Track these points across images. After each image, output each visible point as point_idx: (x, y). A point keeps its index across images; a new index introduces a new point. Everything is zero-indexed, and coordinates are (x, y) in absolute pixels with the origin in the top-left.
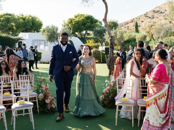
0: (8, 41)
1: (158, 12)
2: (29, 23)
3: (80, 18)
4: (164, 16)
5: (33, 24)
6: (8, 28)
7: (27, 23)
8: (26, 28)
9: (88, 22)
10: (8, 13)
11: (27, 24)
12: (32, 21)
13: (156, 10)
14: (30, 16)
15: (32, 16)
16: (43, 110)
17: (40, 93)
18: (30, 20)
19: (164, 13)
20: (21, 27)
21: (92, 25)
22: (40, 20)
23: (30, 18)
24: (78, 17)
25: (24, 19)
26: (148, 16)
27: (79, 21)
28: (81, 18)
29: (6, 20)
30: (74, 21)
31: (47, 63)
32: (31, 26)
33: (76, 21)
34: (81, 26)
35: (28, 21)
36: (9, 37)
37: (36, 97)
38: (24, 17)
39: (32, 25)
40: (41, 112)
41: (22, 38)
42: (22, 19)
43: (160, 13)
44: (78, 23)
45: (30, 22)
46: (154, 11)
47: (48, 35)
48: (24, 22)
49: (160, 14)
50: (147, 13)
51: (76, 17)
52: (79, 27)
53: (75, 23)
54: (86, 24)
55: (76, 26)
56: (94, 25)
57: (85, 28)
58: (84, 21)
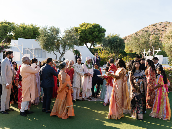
2: (30, 33)
5: (34, 34)
6: (6, 38)
7: (27, 32)
9: (95, 31)
10: (7, 22)
12: (33, 31)
14: (32, 26)
15: (34, 25)
18: (31, 29)
19: (152, 32)
21: (100, 35)
24: (84, 26)
25: (24, 28)
26: (138, 35)
27: (85, 30)
30: (80, 29)
33: (82, 30)
34: (88, 35)
35: (28, 30)
38: (25, 26)
42: (22, 28)
44: (84, 32)
48: (24, 31)
50: (137, 32)
51: (82, 26)
52: (85, 37)
53: (80, 32)
54: (93, 34)
55: (82, 35)
56: (102, 34)
57: (92, 38)
58: (91, 29)
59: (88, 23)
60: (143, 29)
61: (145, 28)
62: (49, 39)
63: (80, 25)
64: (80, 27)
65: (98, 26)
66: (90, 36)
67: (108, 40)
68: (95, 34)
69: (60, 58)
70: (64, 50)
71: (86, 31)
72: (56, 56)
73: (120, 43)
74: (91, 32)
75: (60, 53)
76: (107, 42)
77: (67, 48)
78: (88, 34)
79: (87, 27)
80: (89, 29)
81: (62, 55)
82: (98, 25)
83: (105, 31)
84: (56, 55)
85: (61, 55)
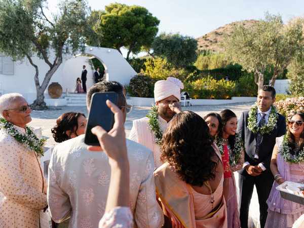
1: (222, 34)
3: (120, 9)
9: (138, 22)
13: (219, 31)
21: (148, 29)
24: (115, 10)
26: (208, 40)
27: (117, 18)
28: (123, 11)
30: (106, 15)
33: (110, 17)
34: (123, 30)
44: (115, 22)
46: (216, 33)
50: (206, 35)
51: (109, 9)
52: (116, 32)
53: (107, 22)
54: (134, 27)
55: (110, 28)
56: (152, 29)
57: (131, 34)
58: (129, 17)
59: (122, 4)
60: (216, 31)
61: (219, 28)
62: (9, 19)
63: (106, 7)
64: (106, 12)
65: (144, 12)
66: (126, 31)
67: (166, 40)
68: (138, 28)
69: (47, 75)
70: (59, 55)
71: (119, 21)
72: (37, 70)
73: (189, 47)
74: (129, 24)
75: (47, 62)
76: (162, 44)
77: (67, 49)
78: (123, 27)
79: (120, 12)
80: (126, 16)
81: (53, 67)
82: (143, 8)
83: (158, 22)
84: (36, 67)
85: (51, 68)
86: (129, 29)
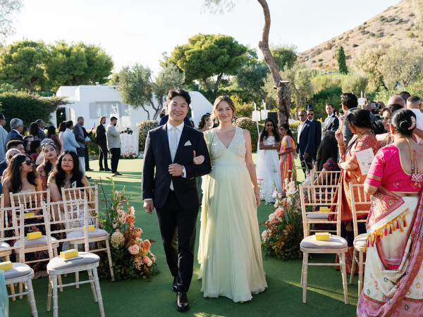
0: (33, 109)
1: (394, 20)
2: (80, 62)
3: (203, 43)
4: (409, 30)
5: (89, 65)
6: (30, 77)
7: (75, 62)
8: (72, 75)
9: (222, 53)
10: (29, 41)
11: (75, 64)
12: (88, 58)
13: (387, 15)
14: (82, 46)
16: (125, 272)
17: (114, 230)
18: (82, 54)
19: (406, 22)
20: (62, 73)
21: (233, 60)
22: (107, 54)
23: (83, 50)
24: (199, 43)
25: (68, 54)
26: (368, 32)
27: (200, 52)
28: (207, 45)
29: (25, 58)
30: (190, 51)
31: (127, 158)
32: (85, 70)
33: (193, 53)
34: (207, 63)
35: (77, 58)
36: (34, 100)
37: (104, 241)
38: (68, 48)
39: (87, 66)
40: (118, 277)
41: (64, 100)
42: (63, 54)
43: (397, 24)
44: (199, 57)
45: (82, 61)
46: (383, 19)
47: (127, 89)
48: (69, 61)
49: (399, 26)
50: (365, 23)
51: (193, 42)
52: (201, 66)
53: (190, 58)
54: (218, 59)
55: (194, 63)
56: (237, 59)
57: (216, 67)
58: (213, 50)
59: (206, 34)
60: (382, 14)
61: (389, 9)
62: (135, 87)
63: (190, 39)
64: (190, 46)
65: (229, 41)
66: (210, 65)
68: (223, 60)
70: (161, 103)
71: (202, 55)
72: (148, 113)
74: (213, 57)
76: (244, 77)
78: (207, 61)
79: (203, 46)
80: (209, 50)
82: (227, 38)
83: (244, 50)
84: (147, 111)
85: (156, 112)
86: (213, 62)
